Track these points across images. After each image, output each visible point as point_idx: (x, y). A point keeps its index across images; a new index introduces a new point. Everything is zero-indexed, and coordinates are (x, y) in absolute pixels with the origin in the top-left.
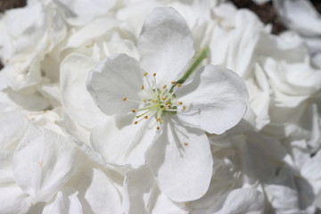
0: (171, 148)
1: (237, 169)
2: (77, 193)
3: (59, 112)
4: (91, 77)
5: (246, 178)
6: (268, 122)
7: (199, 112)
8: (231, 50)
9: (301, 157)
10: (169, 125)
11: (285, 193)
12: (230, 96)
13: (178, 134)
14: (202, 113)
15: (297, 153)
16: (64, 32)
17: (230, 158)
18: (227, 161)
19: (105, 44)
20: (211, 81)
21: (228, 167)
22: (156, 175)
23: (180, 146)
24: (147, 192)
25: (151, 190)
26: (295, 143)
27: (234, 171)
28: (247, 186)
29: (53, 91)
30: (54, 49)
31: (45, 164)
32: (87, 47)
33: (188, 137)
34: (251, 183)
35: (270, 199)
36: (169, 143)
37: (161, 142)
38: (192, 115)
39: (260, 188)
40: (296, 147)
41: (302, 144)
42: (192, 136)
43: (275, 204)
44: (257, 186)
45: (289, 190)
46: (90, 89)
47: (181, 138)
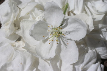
0: (63, 46)
1: (86, 47)
2: (35, 69)
5: (89, 48)
6: (93, 28)
7: (70, 33)
8: (76, 4)
9: (105, 34)
10: (60, 39)
11: (103, 49)
13: (64, 41)
14: (71, 33)
15: (103, 33)
18: (82, 45)
19: (33, 13)
20: (72, 23)
21: (83, 47)
22: (60, 56)
23: (65, 45)
24: (58, 62)
25: (59, 61)
26: (102, 30)
27: (85, 48)
28: (90, 51)
29: (19, 33)
30: (16, 19)
31: (22, 63)
32: (27, 14)
33: (67, 41)
34: (91, 49)
35: (98, 52)
36: (62, 45)
37: (59, 45)
38: (68, 34)
39: (94, 50)
41: (105, 29)
42: (69, 41)
43: (100, 53)
44: (93, 50)
45: (104, 48)
47: (66, 42)
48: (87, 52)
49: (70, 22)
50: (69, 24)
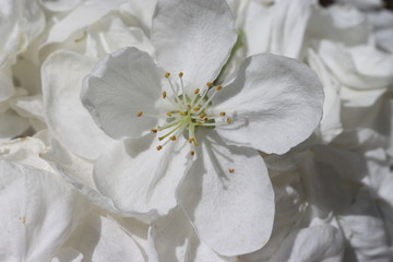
0: (210, 177)
1: (303, 200)
2: (81, 256)
3: (44, 138)
4: (87, 85)
5: (315, 209)
6: (339, 132)
7: (247, 124)
8: (275, 33)
9: (378, 172)
10: (203, 146)
11: (369, 225)
12: (293, 97)
13: (219, 157)
14: (252, 124)
15: (372, 168)
16: (42, 21)
17: (293, 185)
18: (289, 190)
19: (101, 35)
20: (262, 77)
21: (291, 198)
22: (193, 220)
23: (221, 174)
24: (182, 244)
25: (187, 240)
26: (370, 154)
27: (298, 204)
28: (316, 222)
29: (33, 106)
30: (28, 48)
31: (28, 221)
32: (77, 41)
33: (232, 161)
34: (323, 217)
35: (348, 235)
36: (205, 172)
37: (196, 171)
38: (237, 129)
39: (334, 223)
40: (372, 159)
41: (379, 154)
42: (238, 159)
43: (355, 242)
44: (329, 221)
45: (374, 221)
46: (87, 103)
47: (223, 163)
48: (305, 224)
49: (254, 74)
50: (248, 85)
